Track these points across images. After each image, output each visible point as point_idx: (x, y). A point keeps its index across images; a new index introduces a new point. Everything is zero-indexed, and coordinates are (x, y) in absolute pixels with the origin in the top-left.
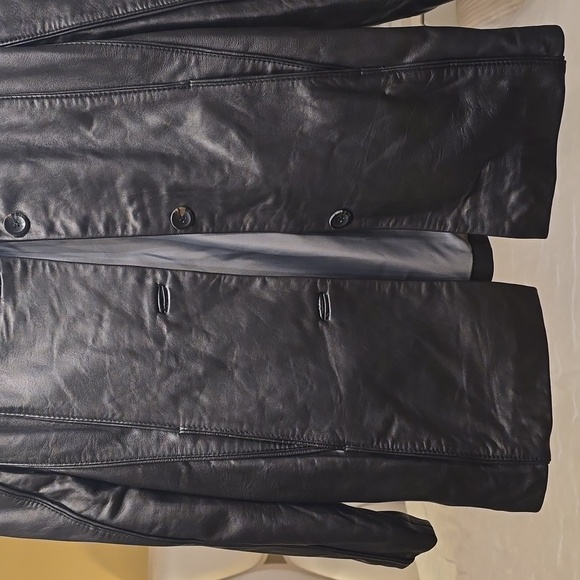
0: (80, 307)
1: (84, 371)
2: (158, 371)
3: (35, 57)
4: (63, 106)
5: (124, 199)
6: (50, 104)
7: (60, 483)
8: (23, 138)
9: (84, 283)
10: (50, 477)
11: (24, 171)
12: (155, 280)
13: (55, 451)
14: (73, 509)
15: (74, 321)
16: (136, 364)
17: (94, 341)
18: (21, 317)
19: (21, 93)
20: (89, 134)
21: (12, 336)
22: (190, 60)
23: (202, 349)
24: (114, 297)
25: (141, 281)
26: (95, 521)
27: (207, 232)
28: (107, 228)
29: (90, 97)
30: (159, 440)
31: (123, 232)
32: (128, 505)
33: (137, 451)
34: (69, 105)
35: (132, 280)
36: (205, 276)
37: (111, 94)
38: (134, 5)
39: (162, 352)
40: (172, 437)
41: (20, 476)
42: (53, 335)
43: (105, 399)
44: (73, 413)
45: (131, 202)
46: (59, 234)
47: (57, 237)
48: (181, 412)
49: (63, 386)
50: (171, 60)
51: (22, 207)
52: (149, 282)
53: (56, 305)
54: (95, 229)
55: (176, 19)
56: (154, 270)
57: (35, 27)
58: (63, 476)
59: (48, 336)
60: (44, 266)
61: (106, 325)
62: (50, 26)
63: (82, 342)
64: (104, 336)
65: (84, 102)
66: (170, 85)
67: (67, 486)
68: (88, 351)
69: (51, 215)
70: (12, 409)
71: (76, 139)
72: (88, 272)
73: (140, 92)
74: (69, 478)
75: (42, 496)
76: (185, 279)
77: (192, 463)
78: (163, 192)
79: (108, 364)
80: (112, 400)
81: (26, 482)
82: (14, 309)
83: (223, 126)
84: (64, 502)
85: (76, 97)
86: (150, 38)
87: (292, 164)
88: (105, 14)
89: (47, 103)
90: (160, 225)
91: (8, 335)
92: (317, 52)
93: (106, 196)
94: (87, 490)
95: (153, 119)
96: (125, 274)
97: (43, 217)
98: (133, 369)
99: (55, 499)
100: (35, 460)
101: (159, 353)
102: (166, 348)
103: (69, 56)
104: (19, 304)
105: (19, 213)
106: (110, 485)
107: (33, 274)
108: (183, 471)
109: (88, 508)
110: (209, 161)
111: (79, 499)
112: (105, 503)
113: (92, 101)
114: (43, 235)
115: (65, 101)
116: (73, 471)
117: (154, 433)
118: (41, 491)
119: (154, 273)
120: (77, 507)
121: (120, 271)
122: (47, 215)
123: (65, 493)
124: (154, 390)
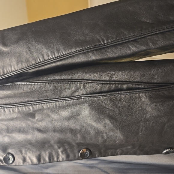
4: (19, 111)
6: (13, 110)
20: (35, 121)
22: (80, 86)
28: (50, 159)
29: (32, 106)
31: (57, 160)
34: (22, 110)
37: (42, 104)
45: (59, 148)
46: (28, 162)
47: (27, 164)
50: (70, 87)
54: (44, 160)
65: (29, 108)
69: (24, 154)
83: (101, 117)
85: (25, 106)
87: (140, 134)
90: (75, 156)
92: (153, 78)
95: (65, 113)
97: (20, 155)
110: (96, 132)
113: (33, 108)
114: (21, 163)
115: (20, 108)
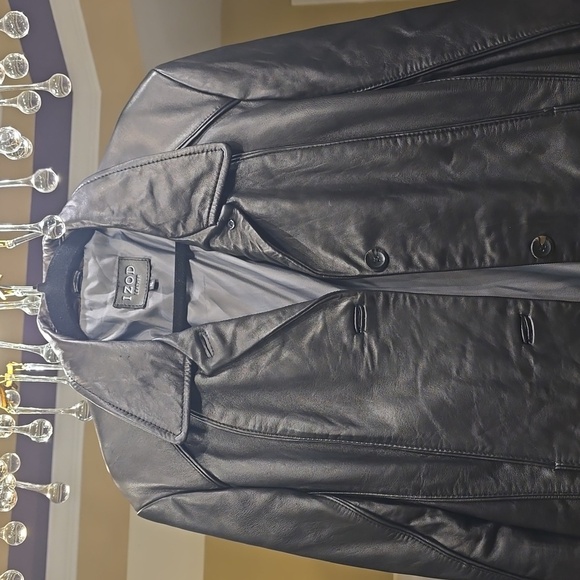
0: (442, 338)
1: (451, 403)
2: (529, 404)
3: (403, 97)
4: (425, 142)
5: (482, 231)
6: (413, 141)
7: (431, 517)
8: (384, 176)
9: (444, 315)
10: (420, 510)
11: (387, 207)
12: (517, 310)
13: (426, 483)
14: (446, 544)
15: (437, 352)
16: (505, 396)
17: (458, 372)
18: (384, 349)
19: (384, 133)
20: (449, 168)
21: (377, 367)
22: (554, 87)
23: (574, 381)
24: (475, 328)
25: (502, 311)
26: (468, 558)
27: (568, 261)
28: (464, 260)
29: (452, 131)
30: (533, 476)
31: (480, 263)
32: (501, 544)
33: (510, 486)
34: (431, 140)
35: (493, 311)
36: (570, 306)
37: (472, 127)
38: (494, 40)
39: (531, 384)
40: (547, 473)
41: (391, 507)
42: (416, 366)
43: (475, 431)
44: (442, 445)
45: (488, 234)
46: (417, 268)
47: (415, 270)
48: (555, 447)
49: (431, 416)
50: (535, 89)
51: (380, 243)
52: (511, 312)
53: (417, 336)
54: (453, 261)
55: (536, 49)
56: (516, 300)
57: (398, 70)
58: (434, 509)
59: (411, 367)
60: (405, 298)
61: (469, 357)
62: (412, 68)
63: (446, 374)
64: (468, 367)
65: (446, 137)
66: (533, 113)
67: (438, 519)
68: (453, 382)
69: (409, 249)
70: (380, 439)
71: (435, 174)
72: (448, 304)
73: (501, 123)
74: (440, 512)
75: (412, 529)
76: (548, 309)
77: (569, 502)
78: (523, 221)
79: (475, 395)
80: (481, 432)
81: (398, 513)
82: (377, 342)
84: (435, 537)
85: (438, 134)
86: (514, 68)
88: (465, 52)
89: (409, 141)
90: (519, 255)
91: (373, 366)
93: (464, 227)
94: (460, 525)
95: (513, 149)
96: (485, 306)
97: (402, 253)
98: (502, 400)
99: (426, 533)
100: (406, 491)
101: (527, 385)
102: (534, 379)
103: (435, 93)
104: (382, 336)
105: (378, 249)
106: (481, 521)
107: (394, 307)
108: (560, 510)
109: (461, 544)
111: (451, 533)
112: (478, 540)
113: (453, 135)
114: (401, 269)
115: (427, 138)
116: (444, 505)
117: (527, 468)
118: (412, 524)
119: (516, 303)
120: (449, 542)
121: (480, 302)
122: (405, 250)
123: (436, 527)
124: (526, 423)
